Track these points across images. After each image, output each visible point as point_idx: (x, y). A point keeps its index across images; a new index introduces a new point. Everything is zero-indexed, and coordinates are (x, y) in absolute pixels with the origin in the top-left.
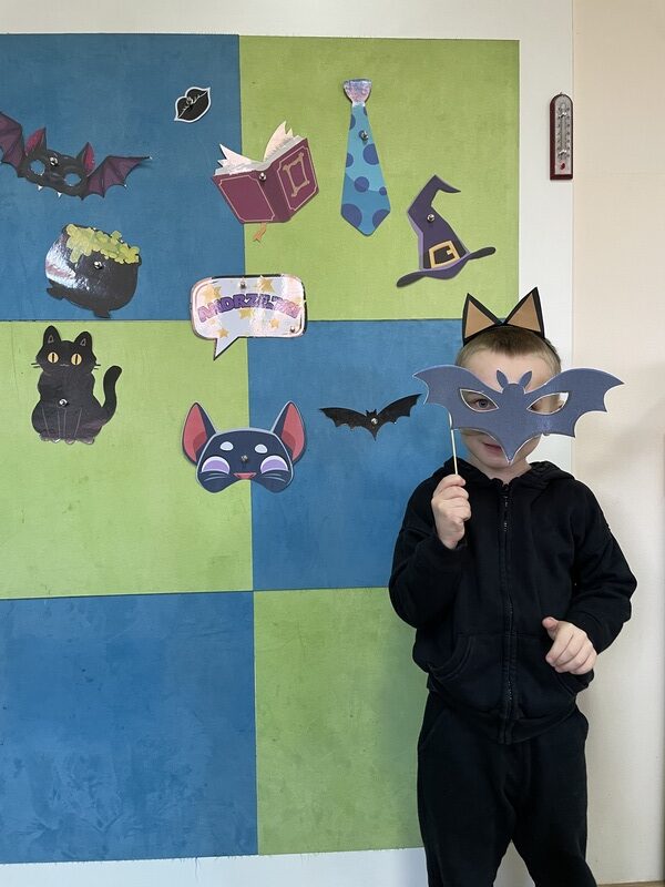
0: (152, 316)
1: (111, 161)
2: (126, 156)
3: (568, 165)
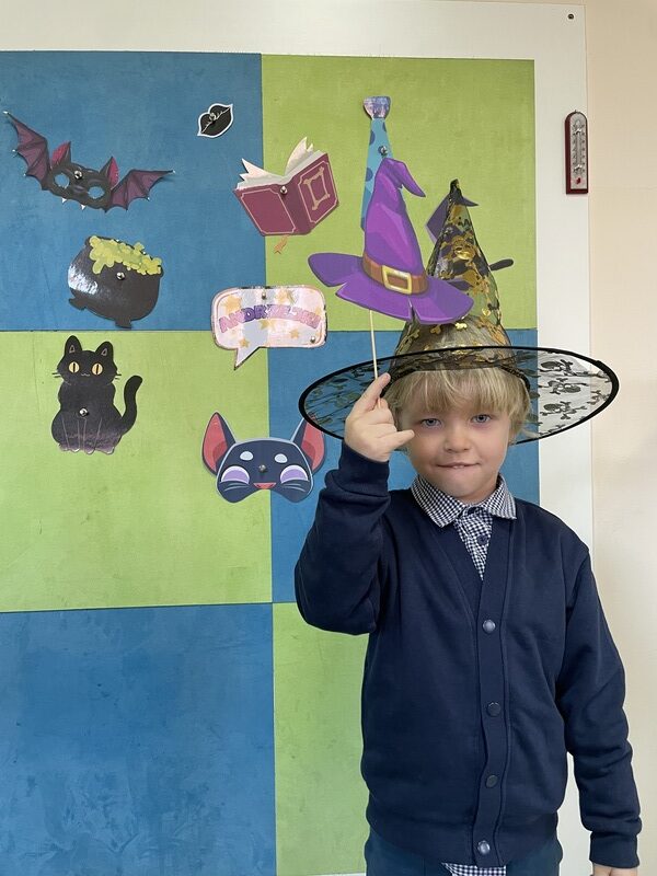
1: (134, 175)
2: (149, 170)
3: (584, 180)
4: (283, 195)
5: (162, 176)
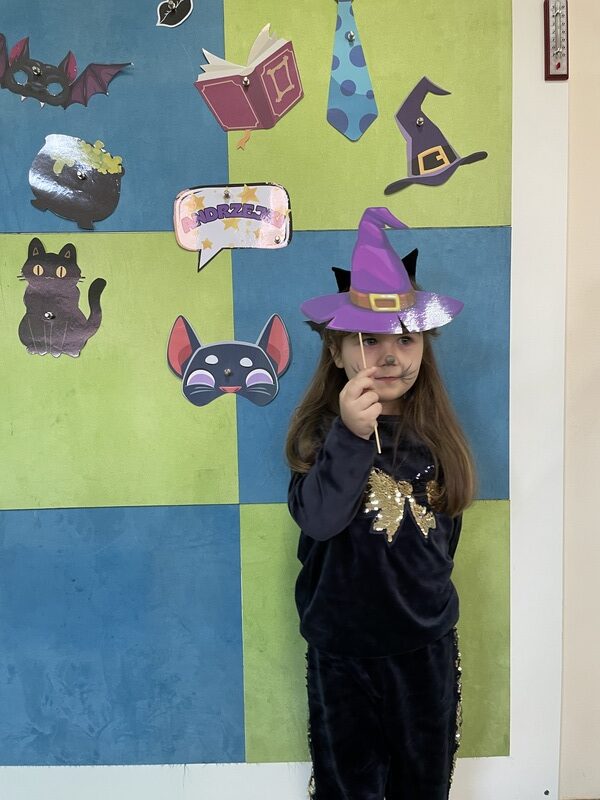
0: (135, 228)
1: (93, 69)
2: (108, 63)
3: (564, 64)
4: (246, 87)
5: (120, 70)
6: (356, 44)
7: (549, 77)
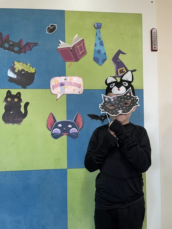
2: (32, 42)
3: (156, 47)
6: (101, 40)
7: (152, 50)
